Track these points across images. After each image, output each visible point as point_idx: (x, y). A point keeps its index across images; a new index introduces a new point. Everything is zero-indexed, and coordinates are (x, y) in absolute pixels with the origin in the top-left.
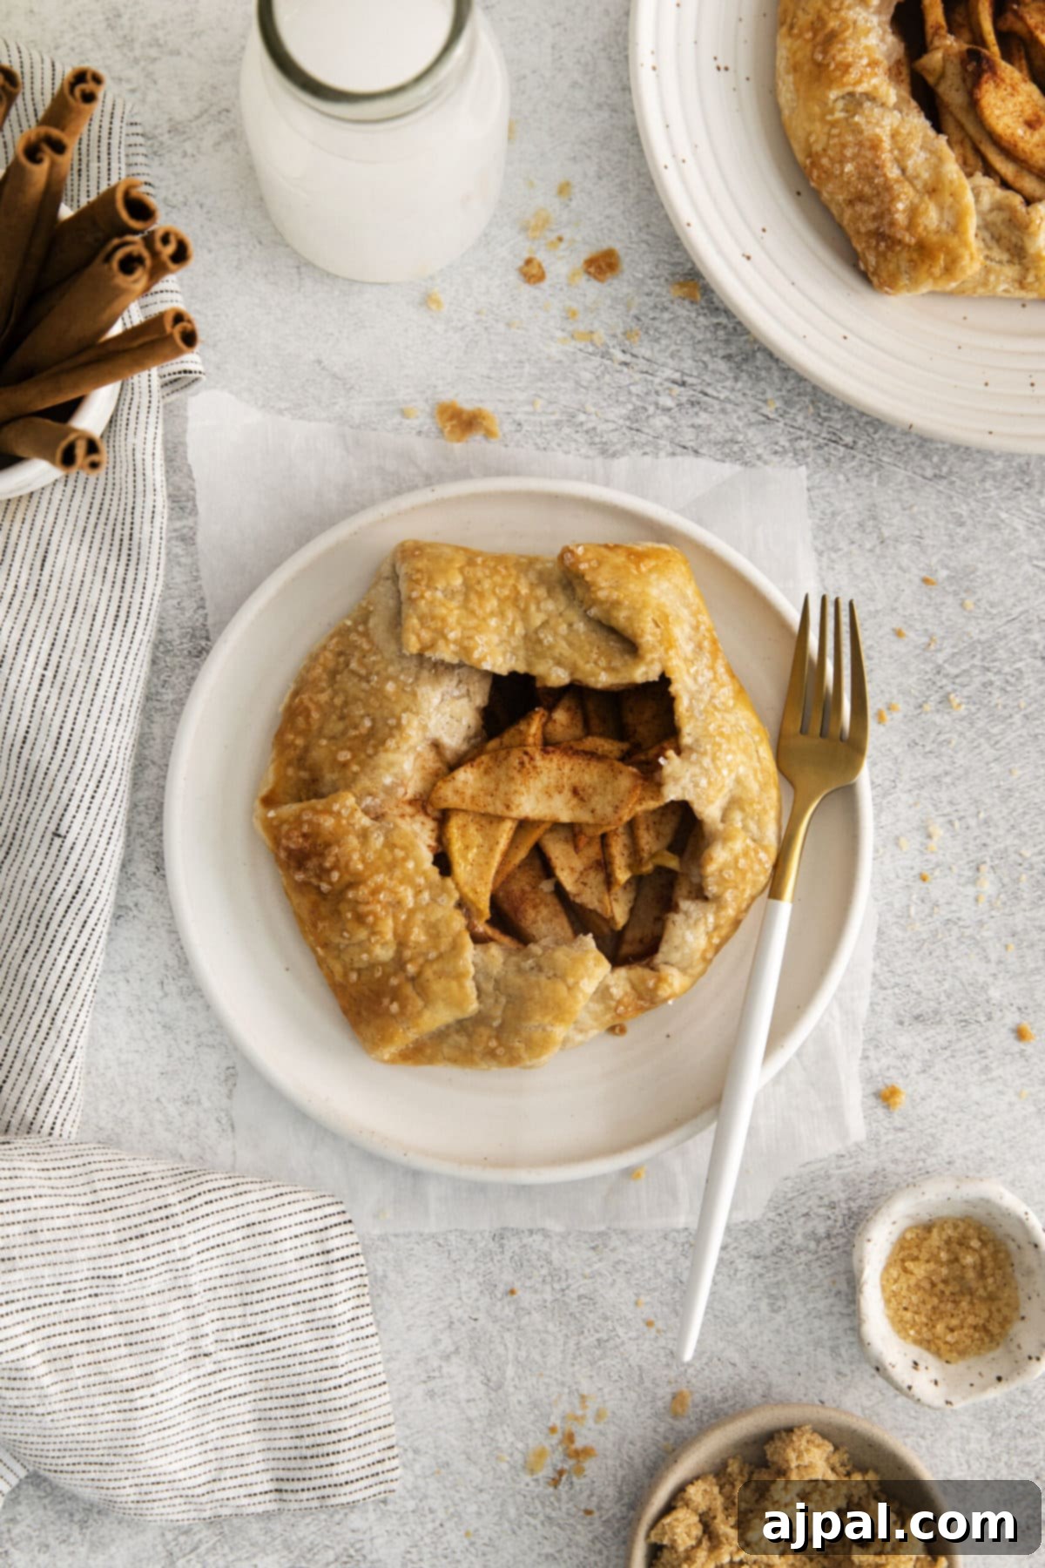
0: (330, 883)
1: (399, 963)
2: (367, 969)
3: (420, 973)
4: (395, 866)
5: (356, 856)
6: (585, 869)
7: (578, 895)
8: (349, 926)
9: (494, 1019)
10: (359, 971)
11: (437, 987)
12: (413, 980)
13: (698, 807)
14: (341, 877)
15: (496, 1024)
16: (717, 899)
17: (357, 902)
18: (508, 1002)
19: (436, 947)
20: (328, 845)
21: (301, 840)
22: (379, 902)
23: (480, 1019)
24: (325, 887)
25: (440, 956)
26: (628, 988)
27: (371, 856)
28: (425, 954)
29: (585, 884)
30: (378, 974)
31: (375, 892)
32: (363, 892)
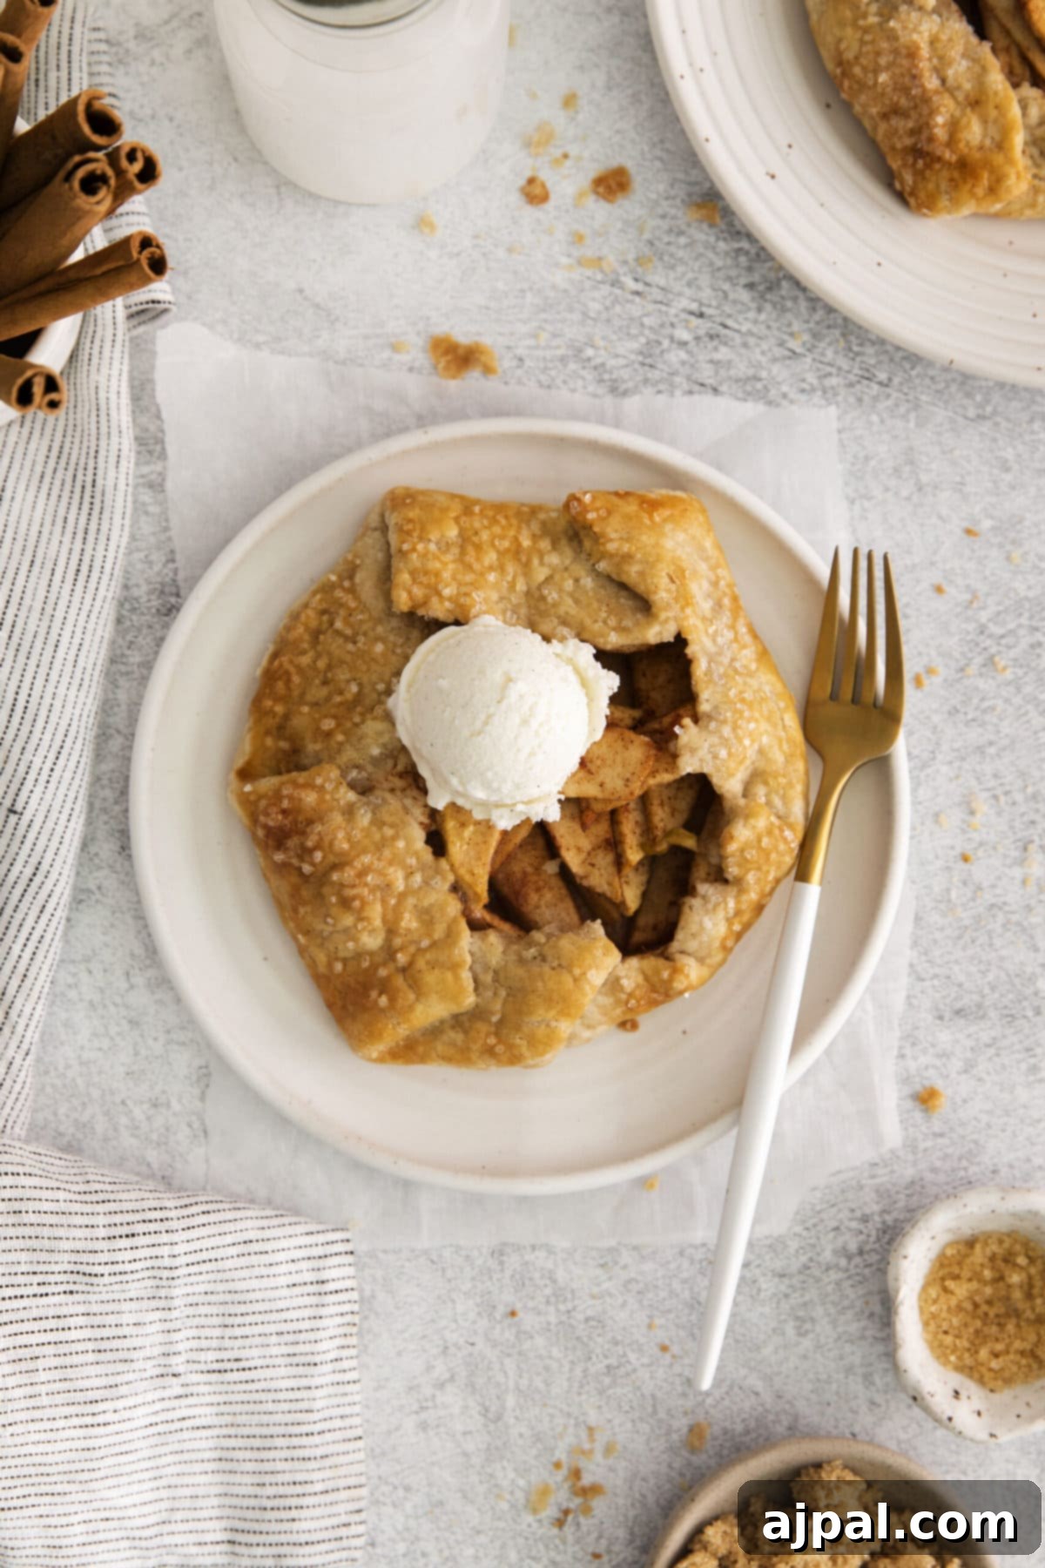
0: (313, 864)
1: (389, 952)
2: (353, 958)
3: (411, 964)
4: (383, 846)
5: (341, 835)
6: (594, 849)
7: (586, 877)
8: (334, 911)
9: (492, 1013)
10: (345, 961)
11: (430, 978)
12: (403, 970)
13: (716, 780)
14: (324, 857)
15: (495, 1019)
16: (738, 881)
17: (342, 885)
18: (508, 995)
19: (429, 935)
20: (310, 822)
21: (280, 817)
22: (366, 885)
23: (477, 1014)
24: (307, 869)
25: (434, 945)
26: (640, 979)
27: (357, 834)
28: (417, 942)
29: (593, 865)
30: (366, 964)
31: (362, 874)
32: (348, 874)
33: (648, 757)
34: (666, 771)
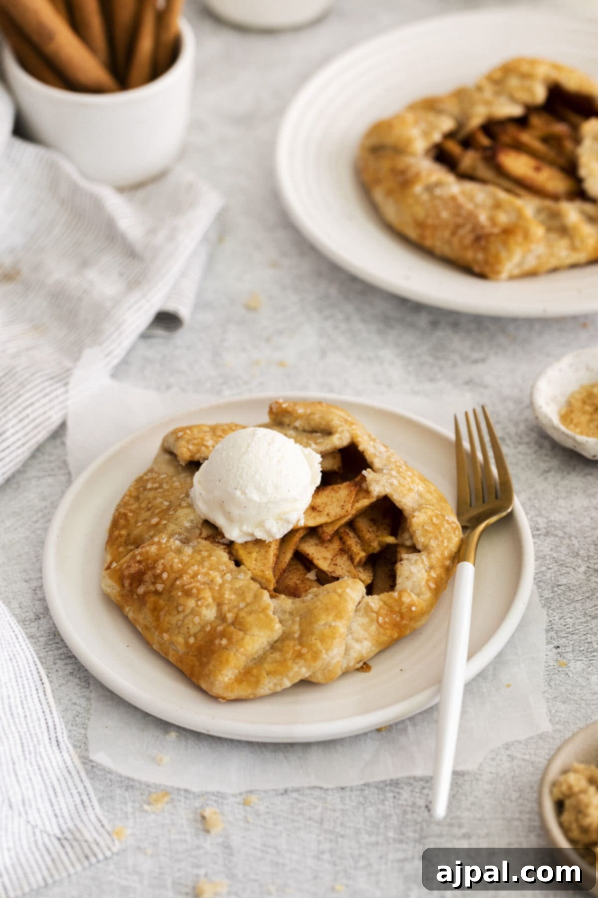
0: (163, 582)
1: (222, 617)
2: (200, 631)
3: (236, 617)
4: (204, 561)
5: (176, 560)
6: (334, 556)
7: (333, 572)
8: (181, 601)
9: (294, 633)
10: (195, 635)
11: (250, 619)
12: (233, 624)
14: (169, 576)
15: (296, 635)
16: (426, 548)
17: (183, 586)
18: (301, 619)
19: (244, 600)
20: (156, 561)
21: (137, 565)
22: (198, 581)
23: (285, 637)
24: (160, 587)
25: (248, 605)
26: (381, 603)
27: (186, 559)
28: (237, 606)
29: (336, 565)
30: (208, 629)
31: (194, 576)
32: (186, 578)
33: (351, 491)
34: (364, 498)
